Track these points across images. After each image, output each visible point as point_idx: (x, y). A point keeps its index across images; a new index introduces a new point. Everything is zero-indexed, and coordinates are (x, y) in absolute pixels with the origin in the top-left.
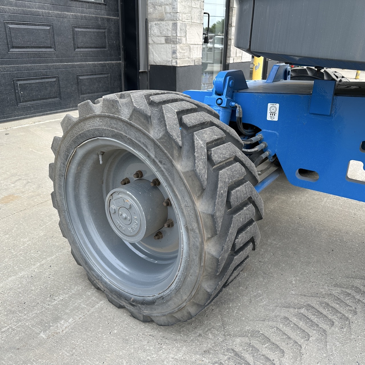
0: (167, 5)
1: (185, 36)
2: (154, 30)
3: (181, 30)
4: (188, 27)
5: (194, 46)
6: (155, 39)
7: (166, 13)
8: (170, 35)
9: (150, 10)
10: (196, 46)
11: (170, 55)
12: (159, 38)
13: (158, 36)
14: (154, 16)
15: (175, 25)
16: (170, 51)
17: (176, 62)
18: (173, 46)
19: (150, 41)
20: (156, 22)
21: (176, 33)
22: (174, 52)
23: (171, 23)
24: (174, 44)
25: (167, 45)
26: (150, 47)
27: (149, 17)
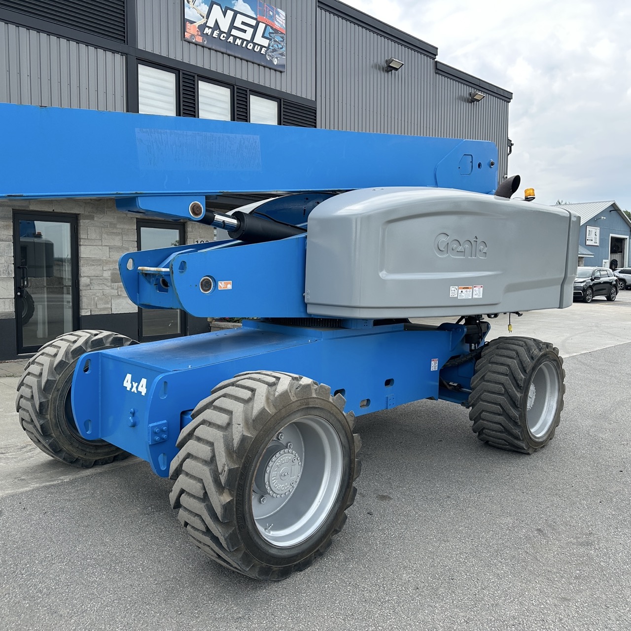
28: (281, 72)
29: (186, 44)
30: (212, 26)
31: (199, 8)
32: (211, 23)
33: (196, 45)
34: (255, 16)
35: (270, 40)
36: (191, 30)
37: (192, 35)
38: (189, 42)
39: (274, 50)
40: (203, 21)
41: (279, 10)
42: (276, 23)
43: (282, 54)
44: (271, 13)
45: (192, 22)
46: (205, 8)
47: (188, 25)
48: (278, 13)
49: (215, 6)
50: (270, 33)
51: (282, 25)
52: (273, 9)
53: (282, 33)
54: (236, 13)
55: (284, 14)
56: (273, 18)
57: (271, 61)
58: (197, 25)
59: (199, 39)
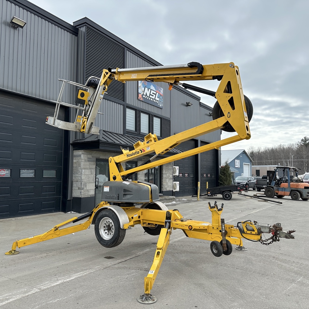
0: (79, 177)
1: (86, 187)
2: (75, 185)
3: (84, 185)
4: (87, 184)
5: (91, 190)
6: (75, 188)
7: (79, 179)
8: (80, 187)
9: (74, 178)
10: (92, 190)
11: (79, 194)
12: (76, 188)
13: (76, 187)
14: (75, 180)
15: (81, 183)
16: (80, 192)
17: (81, 196)
18: (80, 190)
19: (73, 189)
20: (75, 182)
21: (82, 186)
22: (81, 193)
23: (80, 183)
24: (81, 190)
25: (79, 190)
26: (73, 191)
27: (73, 180)
28: (162, 109)
29: (138, 101)
30: (145, 95)
31: (142, 89)
32: (145, 94)
33: (141, 101)
34: (155, 91)
35: (159, 98)
36: (140, 96)
37: (140, 98)
38: (139, 100)
39: (160, 102)
40: (143, 93)
41: (162, 88)
42: (161, 93)
43: (162, 103)
44: (160, 89)
45: (140, 94)
46: (143, 89)
47: (139, 94)
48: (161, 89)
49: (146, 88)
50: (159, 96)
51: (162, 93)
52: (160, 88)
53: (162, 96)
54: (151, 90)
55: (162, 89)
56: (160, 91)
57: (159, 105)
58: (141, 94)
59: (142, 99)
